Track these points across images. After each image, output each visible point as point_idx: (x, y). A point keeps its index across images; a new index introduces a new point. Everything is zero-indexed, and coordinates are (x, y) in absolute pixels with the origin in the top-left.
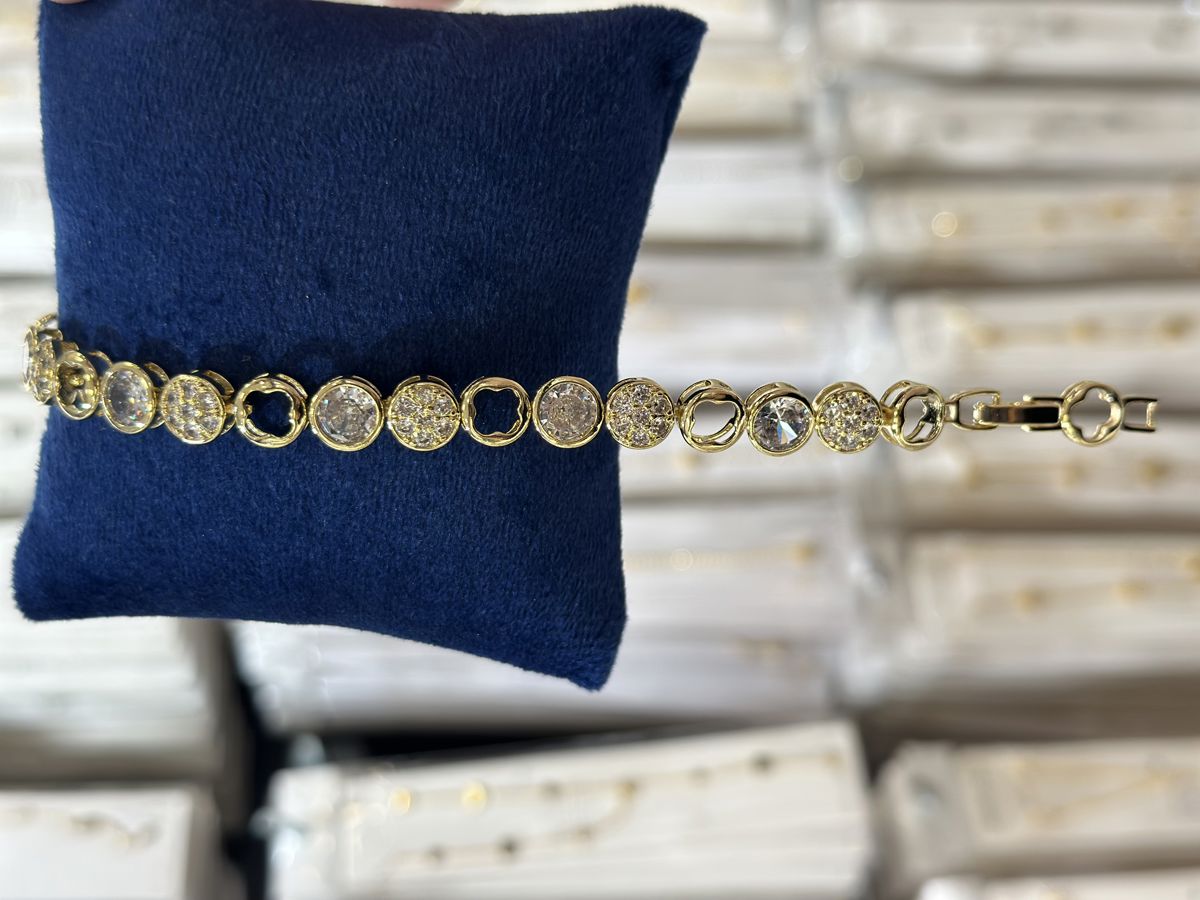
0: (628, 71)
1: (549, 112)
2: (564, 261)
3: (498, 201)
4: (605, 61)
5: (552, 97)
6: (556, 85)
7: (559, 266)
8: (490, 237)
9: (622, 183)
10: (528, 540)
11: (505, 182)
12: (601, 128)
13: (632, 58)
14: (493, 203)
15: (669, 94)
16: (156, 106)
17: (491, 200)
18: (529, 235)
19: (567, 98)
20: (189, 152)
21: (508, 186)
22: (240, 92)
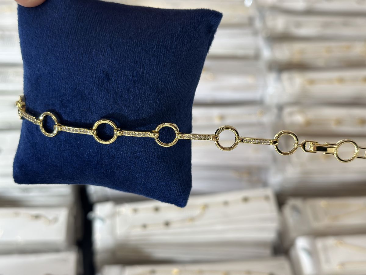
0: (199, 30)
1: (176, 43)
2: (179, 87)
4: (193, 27)
5: (177, 38)
6: (178, 35)
7: (177, 88)
9: (196, 63)
12: (191, 47)
13: (201, 26)
15: (211, 35)
19: (181, 38)
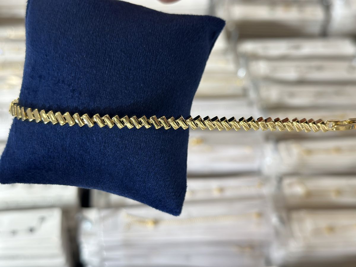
0: (206, 32)
3: (170, 61)
8: (167, 71)
10: (166, 163)
11: (172, 56)
14: (169, 61)
16: (72, 22)
17: (168, 60)
18: (177, 72)
20: (82, 36)
21: (173, 57)
22: (99, 21)
